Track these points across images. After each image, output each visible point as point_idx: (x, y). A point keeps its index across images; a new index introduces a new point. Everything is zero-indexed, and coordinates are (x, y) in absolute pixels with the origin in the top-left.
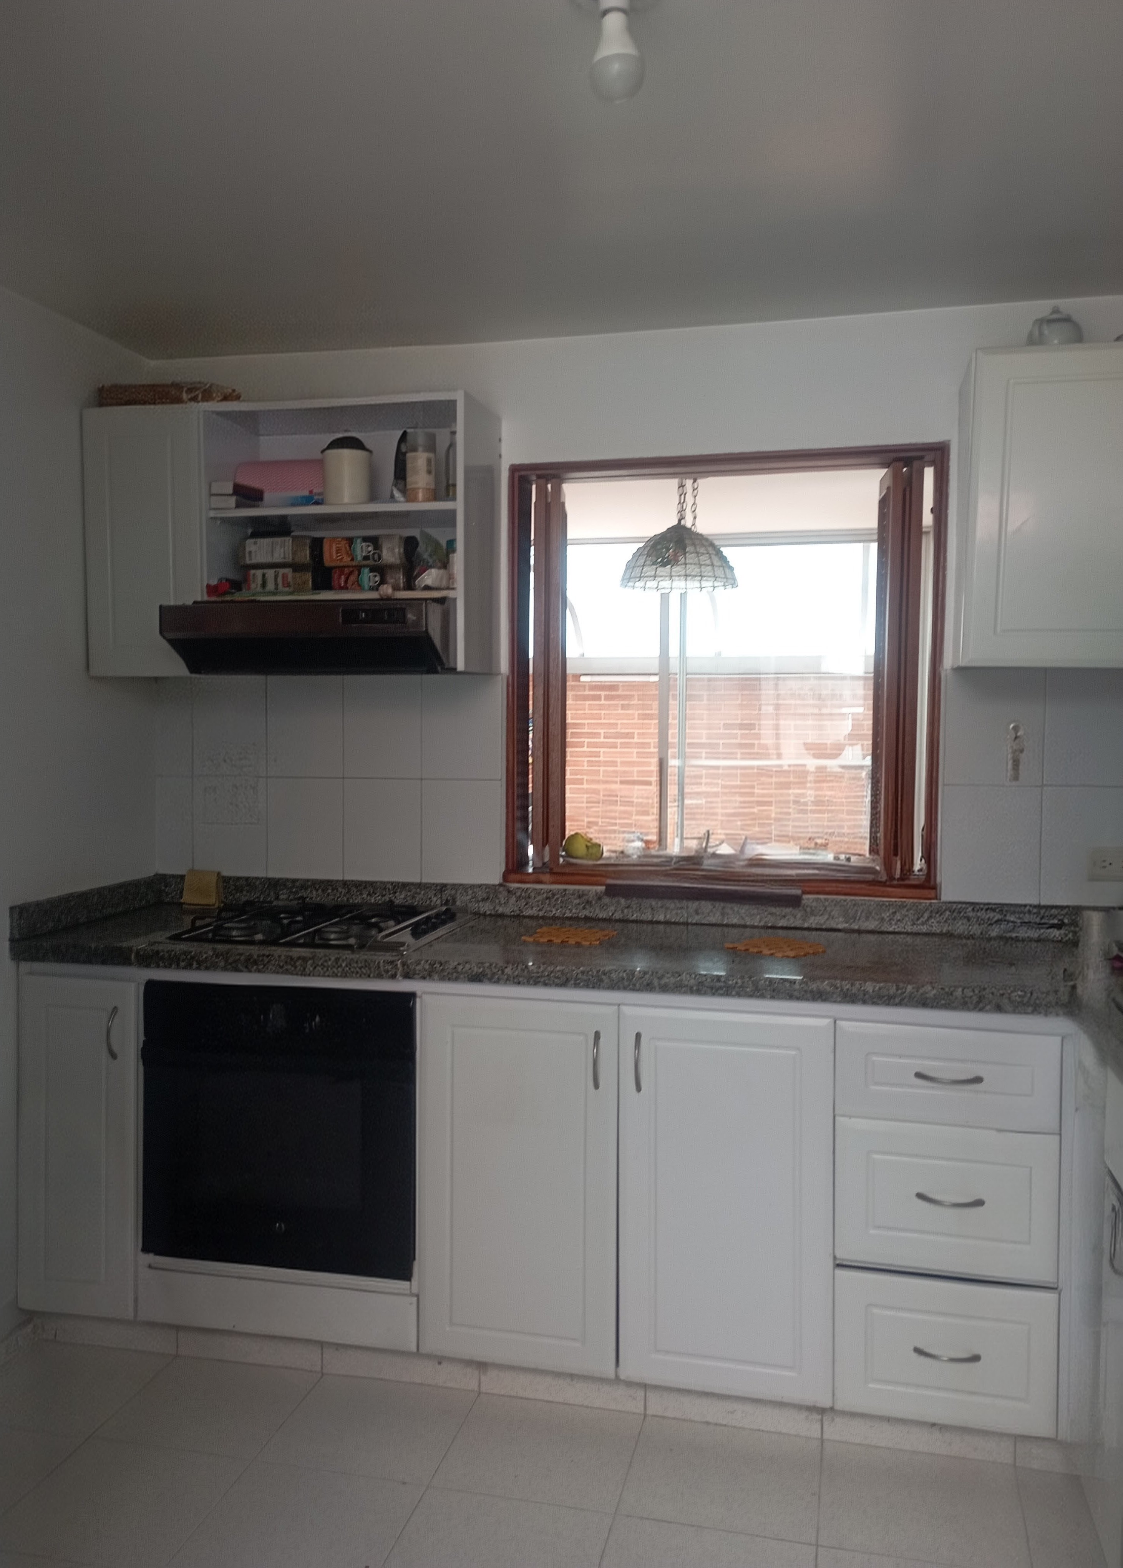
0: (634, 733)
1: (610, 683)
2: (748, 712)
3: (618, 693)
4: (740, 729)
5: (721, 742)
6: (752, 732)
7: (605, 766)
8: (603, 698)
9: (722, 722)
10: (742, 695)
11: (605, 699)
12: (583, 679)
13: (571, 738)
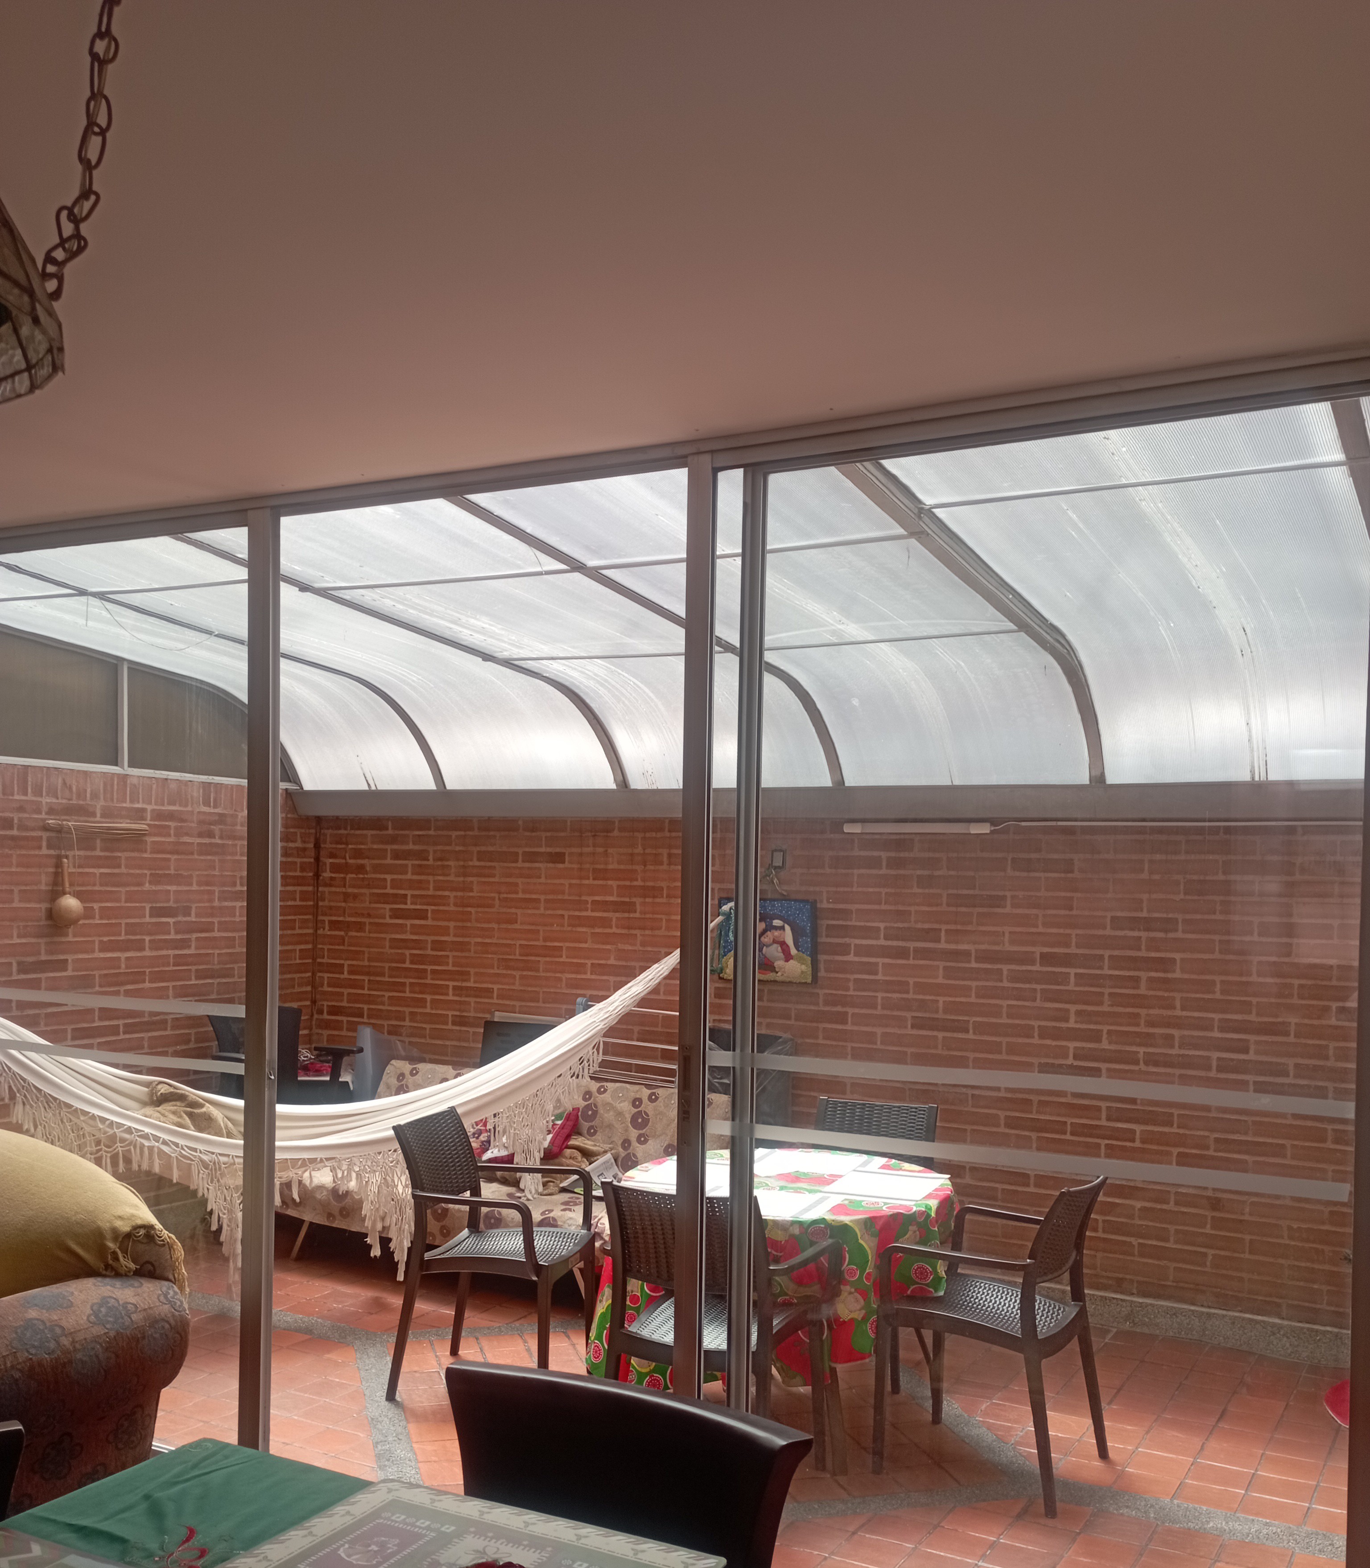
0: (940, 930)
1: (898, 837)
2: (1162, 896)
3: (912, 855)
4: (1145, 930)
5: (1107, 953)
6: (1171, 935)
7: (887, 991)
8: (884, 864)
9: (1109, 915)
10: (1151, 862)
11: (889, 866)
12: (848, 828)
13: (827, 936)
